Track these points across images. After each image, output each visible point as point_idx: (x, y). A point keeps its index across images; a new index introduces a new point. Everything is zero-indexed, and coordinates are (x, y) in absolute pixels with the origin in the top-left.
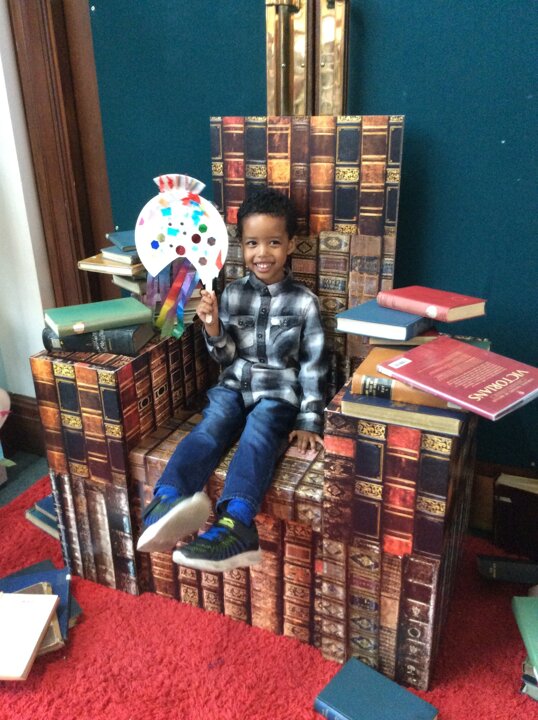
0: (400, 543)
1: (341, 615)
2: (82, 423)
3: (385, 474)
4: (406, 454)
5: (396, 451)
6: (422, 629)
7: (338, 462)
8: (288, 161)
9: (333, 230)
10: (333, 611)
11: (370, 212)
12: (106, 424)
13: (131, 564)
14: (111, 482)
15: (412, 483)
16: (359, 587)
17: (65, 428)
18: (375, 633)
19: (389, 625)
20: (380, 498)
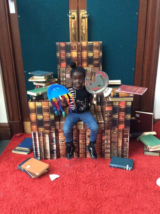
0: (122, 126)
1: (109, 147)
2: (43, 117)
3: (119, 112)
4: (123, 107)
5: (121, 107)
6: (127, 144)
7: (109, 112)
8: (76, 52)
9: (88, 67)
10: (107, 147)
11: (96, 62)
12: (50, 116)
13: (55, 151)
14: (51, 130)
15: (124, 113)
16: (113, 139)
17: (38, 119)
18: (117, 149)
19: (120, 146)
20: (117, 118)
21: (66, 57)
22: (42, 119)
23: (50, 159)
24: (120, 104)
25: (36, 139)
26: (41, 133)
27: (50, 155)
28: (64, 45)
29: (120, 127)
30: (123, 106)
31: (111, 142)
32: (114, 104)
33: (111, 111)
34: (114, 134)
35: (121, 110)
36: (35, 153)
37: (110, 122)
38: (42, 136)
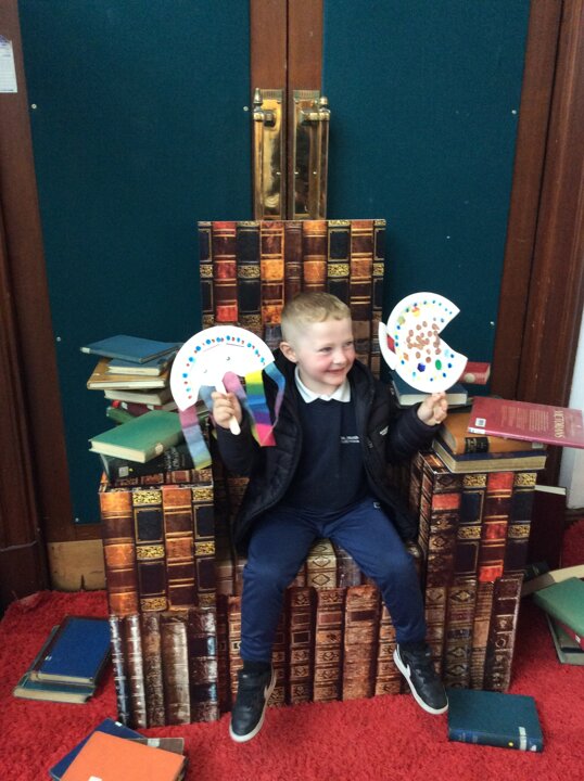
0: (493, 570)
2: (165, 550)
3: (484, 514)
5: (494, 494)
6: (507, 638)
7: (444, 517)
8: (282, 261)
11: (360, 301)
12: (197, 544)
13: (213, 687)
14: (197, 605)
15: (506, 516)
16: (456, 622)
17: (141, 561)
18: (468, 658)
19: (480, 646)
20: (478, 537)
21: (239, 279)
22: (160, 559)
23: (191, 723)
24: (492, 484)
25: (131, 644)
26: (155, 620)
27: (188, 705)
28: (232, 233)
29: (487, 571)
30: (502, 492)
31: (448, 634)
32: (470, 483)
33: (452, 511)
34: (460, 600)
35: (493, 506)
36: (123, 703)
37: (446, 557)
38: (156, 633)
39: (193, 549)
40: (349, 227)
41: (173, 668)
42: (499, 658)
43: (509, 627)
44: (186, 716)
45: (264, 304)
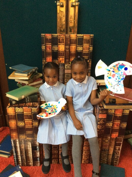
0: (115, 135)
2: (25, 124)
3: (113, 120)
5: (117, 115)
7: (102, 120)
8: (64, 46)
13: (39, 158)
15: (120, 121)
16: (104, 147)
17: (18, 126)
18: (107, 156)
19: (110, 154)
20: (111, 126)
21: (52, 50)
22: (23, 126)
23: (33, 166)
24: (116, 112)
25: (17, 146)
26: (23, 141)
28: (50, 37)
29: (113, 135)
30: (119, 114)
31: (102, 150)
32: (110, 111)
33: (104, 119)
35: (116, 118)
37: (102, 131)
38: (23, 144)
39: (32, 124)
40: (83, 36)
41: (28, 153)
42: (116, 157)
43: (119, 150)
44: (32, 164)
45: (59, 57)
